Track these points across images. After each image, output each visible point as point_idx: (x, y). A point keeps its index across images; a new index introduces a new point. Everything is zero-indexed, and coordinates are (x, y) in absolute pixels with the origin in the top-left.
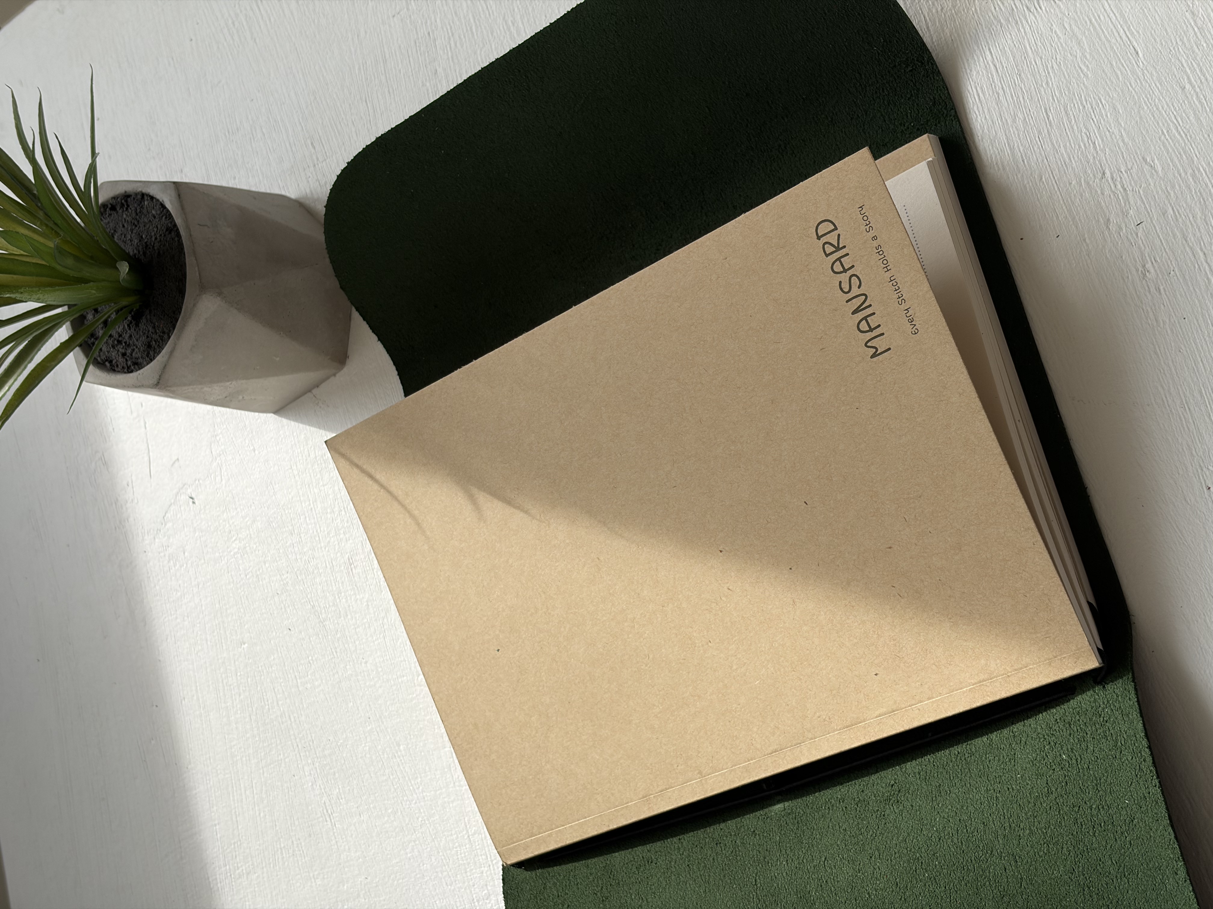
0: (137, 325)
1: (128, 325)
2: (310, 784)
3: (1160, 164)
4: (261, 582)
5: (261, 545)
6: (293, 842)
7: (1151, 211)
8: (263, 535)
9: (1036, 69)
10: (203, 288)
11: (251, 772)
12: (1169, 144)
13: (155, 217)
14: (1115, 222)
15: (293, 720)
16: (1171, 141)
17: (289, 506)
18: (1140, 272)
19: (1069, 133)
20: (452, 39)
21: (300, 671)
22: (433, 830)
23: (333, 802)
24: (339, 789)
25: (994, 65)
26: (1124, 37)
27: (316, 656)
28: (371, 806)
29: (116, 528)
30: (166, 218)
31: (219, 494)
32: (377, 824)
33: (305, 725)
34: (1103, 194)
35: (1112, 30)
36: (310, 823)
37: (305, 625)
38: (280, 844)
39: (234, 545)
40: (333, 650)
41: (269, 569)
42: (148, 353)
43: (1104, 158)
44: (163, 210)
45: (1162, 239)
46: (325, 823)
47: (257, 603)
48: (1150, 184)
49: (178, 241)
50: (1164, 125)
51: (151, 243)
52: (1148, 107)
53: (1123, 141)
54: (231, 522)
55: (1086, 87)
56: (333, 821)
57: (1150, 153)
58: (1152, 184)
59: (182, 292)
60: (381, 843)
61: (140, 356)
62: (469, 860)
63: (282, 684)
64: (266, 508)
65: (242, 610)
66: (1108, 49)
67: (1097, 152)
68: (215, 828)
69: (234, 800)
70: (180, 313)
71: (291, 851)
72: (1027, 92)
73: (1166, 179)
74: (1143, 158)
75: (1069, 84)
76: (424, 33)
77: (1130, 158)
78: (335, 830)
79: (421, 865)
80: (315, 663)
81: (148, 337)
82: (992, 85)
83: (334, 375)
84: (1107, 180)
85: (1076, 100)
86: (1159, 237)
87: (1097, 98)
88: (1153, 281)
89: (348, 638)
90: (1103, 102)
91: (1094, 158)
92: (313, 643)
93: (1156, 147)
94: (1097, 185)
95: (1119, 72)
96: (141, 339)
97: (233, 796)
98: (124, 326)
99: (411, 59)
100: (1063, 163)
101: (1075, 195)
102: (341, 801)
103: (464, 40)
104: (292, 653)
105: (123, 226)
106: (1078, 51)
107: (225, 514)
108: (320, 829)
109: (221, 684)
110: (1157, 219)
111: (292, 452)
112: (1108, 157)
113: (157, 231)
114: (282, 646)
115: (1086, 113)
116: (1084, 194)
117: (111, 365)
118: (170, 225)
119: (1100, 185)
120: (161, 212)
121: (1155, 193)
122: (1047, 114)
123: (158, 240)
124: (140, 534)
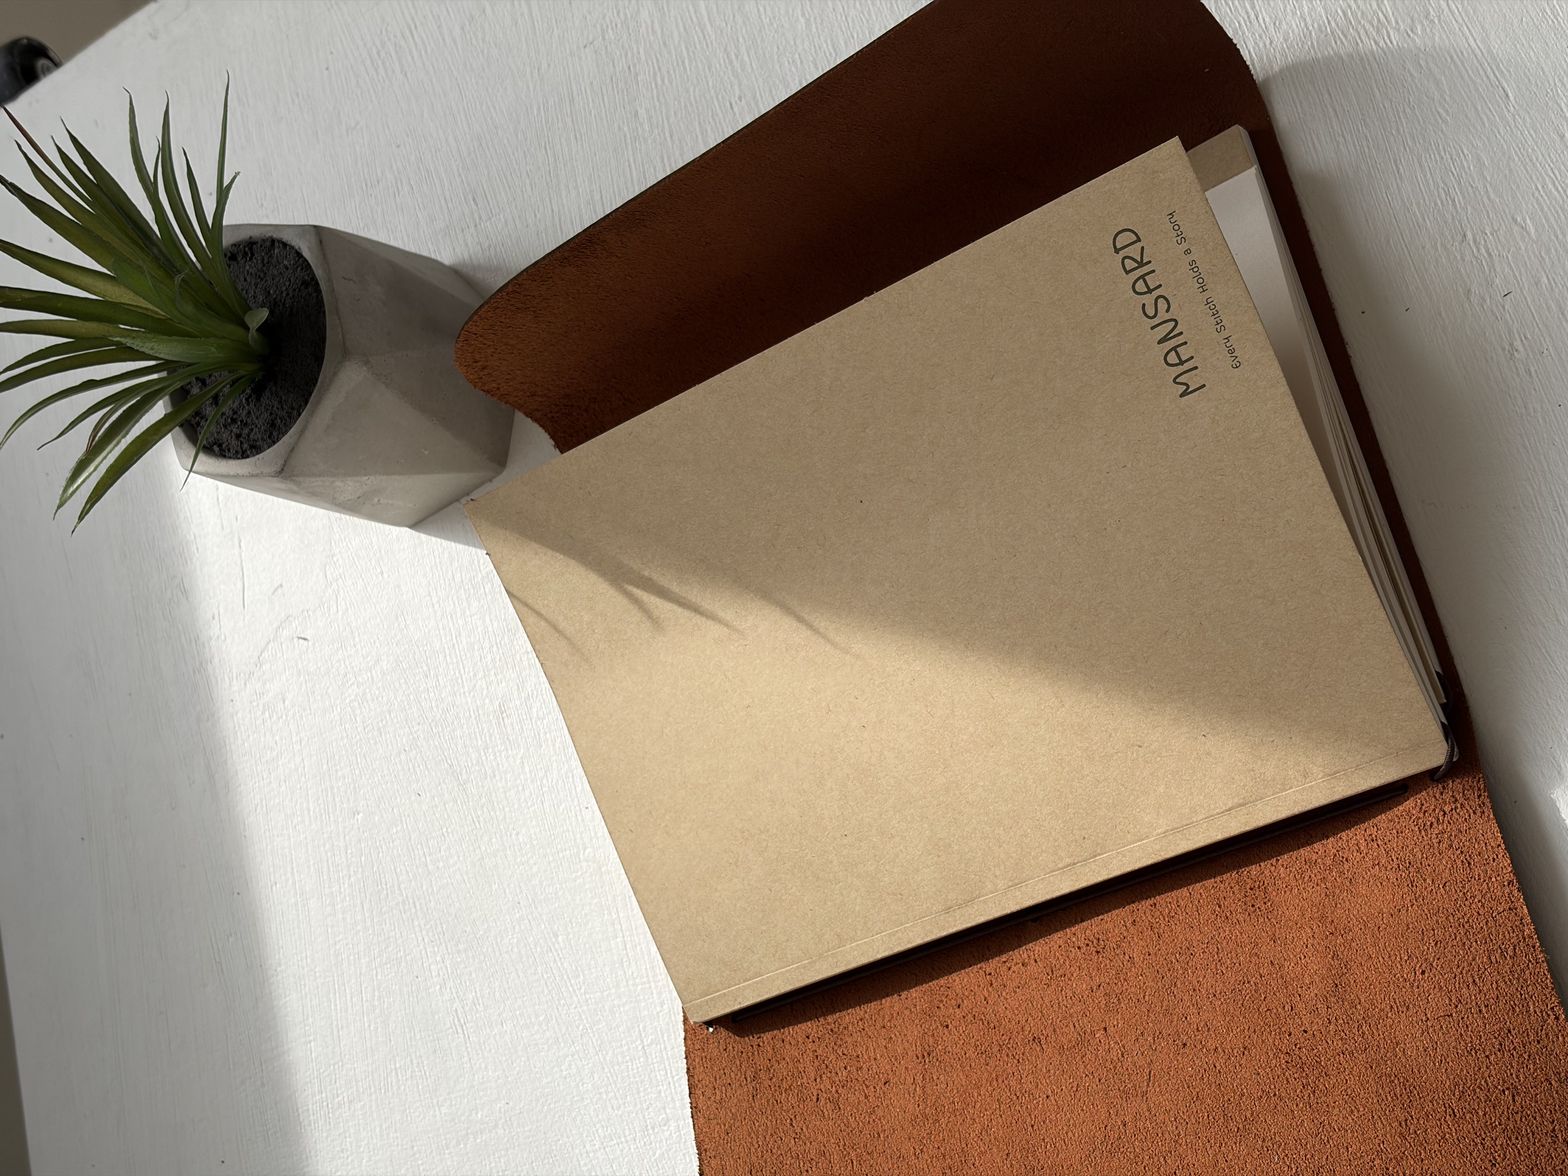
0: (258, 399)
1: (247, 400)
2: (438, 987)
3: (1533, 224)
4: (383, 737)
5: (386, 690)
6: (411, 1061)
7: (1521, 280)
8: (389, 677)
9: (1384, 113)
10: (346, 354)
11: (360, 974)
12: (1545, 201)
13: (287, 268)
14: (1477, 292)
15: (418, 907)
16: (1546, 198)
17: (425, 643)
18: (1506, 352)
19: (1423, 189)
20: (659, 74)
21: (431, 846)
22: (597, 1040)
23: (467, 1008)
24: (476, 992)
25: (1333, 108)
26: (1492, 76)
27: (452, 827)
28: (518, 1012)
29: (194, 672)
30: (302, 269)
31: (333, 628)
32: (524, 1035)
33: (434, 913)
34: (1463, 260)
35: (1477, 69)
36: (435, 1036)
37: (439, 788)
38: (395, 1064)
39: (350, 691)
40: (475, 819)
41: (395, 720)
42: (271, 434)
43: (1465, 218)
44: (298, 260)
45: (1534, 312)
46: (456, 1036)
47: (377, 762)
48: (1520, 248)
49: (317, 297)
50: (1538, 179)
51: (281, 300)
52: (1519, 159)
53: (1489, 198)
54: (347, 663)
55: (1445, 135)
56: (466, 1032)
57: (1521, 211)
58: (1523, 248)
59: (319, 360)
60: (528, 1059)
61: (260, 437)
62: (643, 1077)
63: (406, 864)
64: (394, 645)
65: (357, 772)
66: (1472, 91)
67: (1457, 211)
68: (309, 1045)
69: (336, 1010)
70: (315, 385)
71: (409, 1072)
72: (1373, 140)
73: (1540, 243)
74: (1513, 218)
75: (1424, 132)
76: (623, 67)
77: (1497, 217)
78: (468, 1044)
79: (580, 1084)
80: (451, 835)
81: (271, 414)
82: (1330, 132)
83: (491, 481)
84: (1469, 244)
85: (1432, 149)
86: (1530, 310)
87: (1458, 147)
88: (1523, 362)
89: (496, 804)
90: (1466, 152)
91: (1453, 216)
92: (448, 809)
93: (1529, 205)
94: (1456, 249)
95: (1484, 117)
96: (262, 417)
97: (336, 1005)
98: (241, 401)
99: (605, 98)
100: (1415, 224)
101: (1429, 261)
102: (478, 1007)
103: (673, 76)
104: (421, 824)
105: (245, 280)
106: (1436, 93)
107: (341, 652)
108: (449, 1044)
109: (325, 864)
110: (1529, 289)
111: (431, 575)
112: (1470, 216)
113: (289, 286)
114: (409, 816)
115: (1444, 165)
116: (1440, 260)
117: (220, 450)
118: (306, 278)
119: (1460, 250)
120: (296, 263)
121: (1526, 257)
122: (1397, 166)
123: (291, 295)
124: (227, 678)
